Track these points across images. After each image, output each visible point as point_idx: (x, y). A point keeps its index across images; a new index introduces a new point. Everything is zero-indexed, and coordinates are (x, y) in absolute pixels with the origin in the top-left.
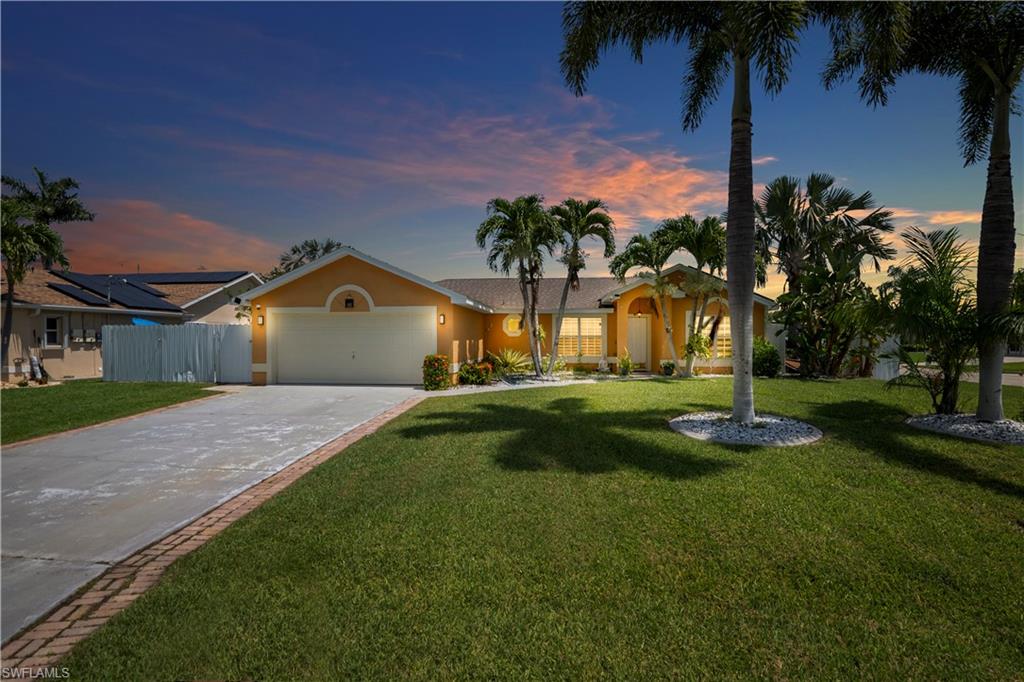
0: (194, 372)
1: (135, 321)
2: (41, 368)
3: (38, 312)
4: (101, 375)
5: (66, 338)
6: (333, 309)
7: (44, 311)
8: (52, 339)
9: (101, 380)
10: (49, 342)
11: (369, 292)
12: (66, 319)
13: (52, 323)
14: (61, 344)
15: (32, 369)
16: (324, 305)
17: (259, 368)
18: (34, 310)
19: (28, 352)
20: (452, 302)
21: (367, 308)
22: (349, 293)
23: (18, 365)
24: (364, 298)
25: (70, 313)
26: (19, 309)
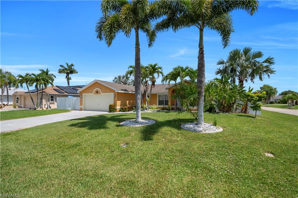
0: (71, 108)
1: (68, 96)
2: (50, 106)
3: (49, 95)
4: (56, 108)
5: (55, 100)
6: (94, 94)
7: (50, 95)
8: (52, 100)
9: (57, 109)
10: (51, 101)
11: (101, 90)
12: (55, 96)
13: (52, 97)
14: (54, 101)
15: (48, 106)
16: (92, 93)
17: (81, 107)
18: (47, 95)
19: (47, 103)
20: (116, 92)
21: (100, 94)
22: (97, 90)
23: (45, 105)
24: (100, 91)
25: (56, 95)
26: (44, 94)
